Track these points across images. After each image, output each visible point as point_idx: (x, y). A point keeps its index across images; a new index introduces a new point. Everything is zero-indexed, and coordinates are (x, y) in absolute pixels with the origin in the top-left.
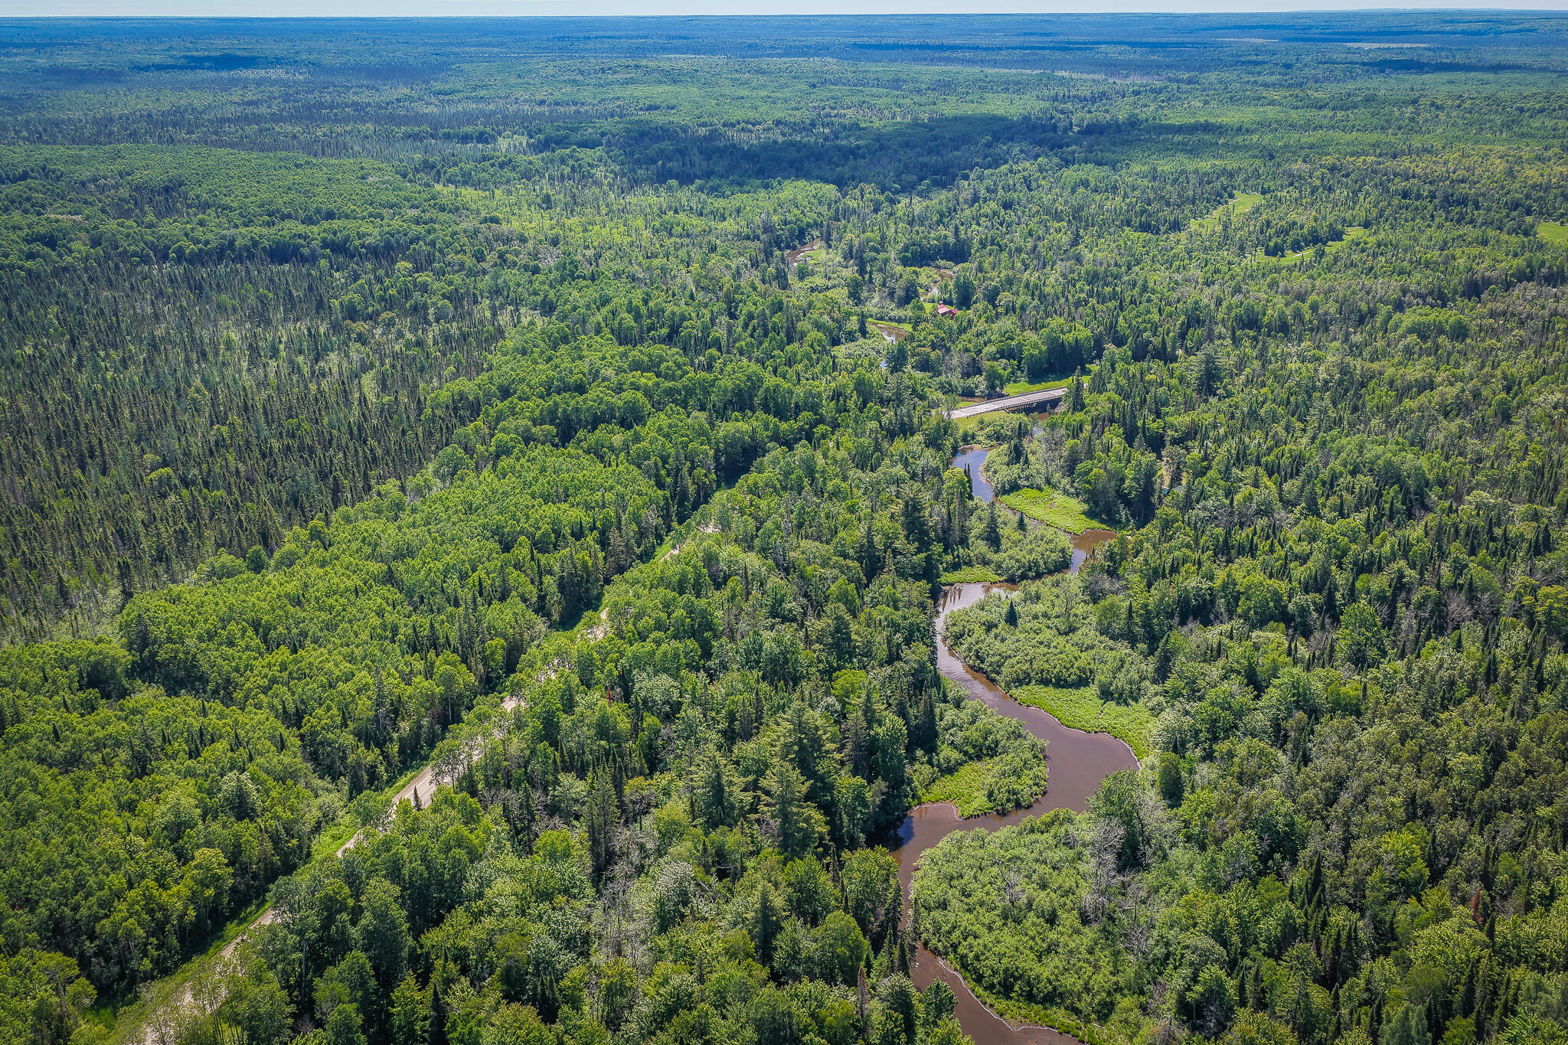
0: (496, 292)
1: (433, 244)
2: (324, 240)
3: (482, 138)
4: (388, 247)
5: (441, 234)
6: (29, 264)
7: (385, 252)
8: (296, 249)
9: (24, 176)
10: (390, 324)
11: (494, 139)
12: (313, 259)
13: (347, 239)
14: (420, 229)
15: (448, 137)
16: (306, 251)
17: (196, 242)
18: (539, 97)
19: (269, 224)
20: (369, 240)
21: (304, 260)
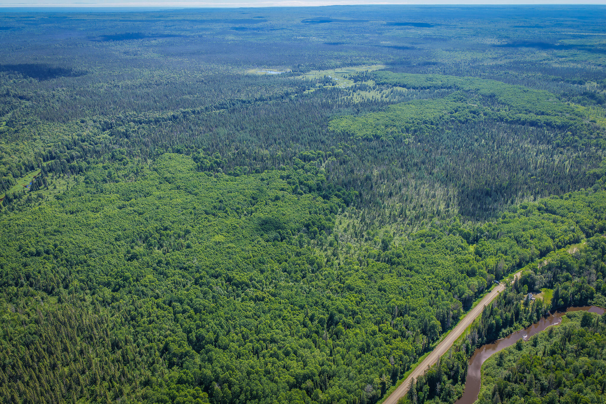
0: (597, 145)
1: (576, 127)
2: (545, 122)
3: (581, 83)
4: (563, 126)
5: (579, 124)
6: (473, 119)
7: (562, 127)
8: (537, 123)
9: (450, 88)
10: (568, 150)
11: (584, 83)
12: (541, 127)
13: (551, 122)
14: (572, 122)
15: (568, 81)
16: (539, 124)
17: (511, 118)
18: (598, 63)
19: (526, 114)
20: (557, 124)
21: (539, 127)
